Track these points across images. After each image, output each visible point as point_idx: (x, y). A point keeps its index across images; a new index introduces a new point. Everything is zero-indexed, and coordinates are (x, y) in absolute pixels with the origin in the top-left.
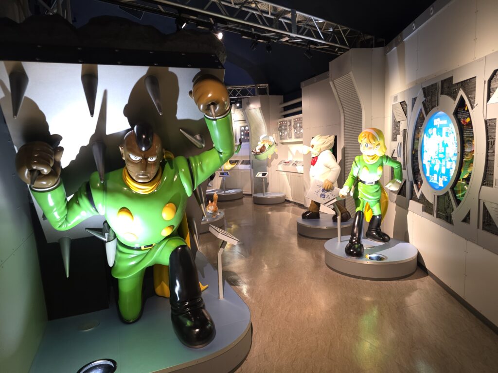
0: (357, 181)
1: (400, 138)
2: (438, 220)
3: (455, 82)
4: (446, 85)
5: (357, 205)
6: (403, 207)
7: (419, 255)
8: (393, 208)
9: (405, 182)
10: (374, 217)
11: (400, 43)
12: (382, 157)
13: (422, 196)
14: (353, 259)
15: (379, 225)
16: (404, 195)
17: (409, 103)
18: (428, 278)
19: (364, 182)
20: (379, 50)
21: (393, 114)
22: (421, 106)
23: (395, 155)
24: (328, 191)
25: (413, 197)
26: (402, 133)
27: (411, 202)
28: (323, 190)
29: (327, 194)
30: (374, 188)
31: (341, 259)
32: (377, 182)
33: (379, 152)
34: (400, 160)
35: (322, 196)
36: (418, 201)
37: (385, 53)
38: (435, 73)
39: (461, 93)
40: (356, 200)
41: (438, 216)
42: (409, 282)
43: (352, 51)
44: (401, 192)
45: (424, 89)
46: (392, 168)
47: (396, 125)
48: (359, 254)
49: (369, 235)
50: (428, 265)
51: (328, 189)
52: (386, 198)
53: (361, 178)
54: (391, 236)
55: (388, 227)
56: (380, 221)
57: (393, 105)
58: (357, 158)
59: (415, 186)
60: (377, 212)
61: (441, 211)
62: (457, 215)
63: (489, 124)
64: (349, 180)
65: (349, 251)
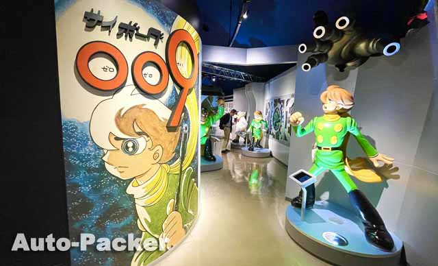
2: (276, 140)
3: (281, 100)
4: (279, 100)
5: (253, 135)
6: (268, 137)
7: (271, 152)
9: (268, 129)
10: (258, 140)
12: (261, 120)
13: (273, 133)
16: (268, 133)
17: (271, 103)
18: (273, 158)
19: (255, 128)
20: (263, 84)
21: (266, 106)
22: (274, 105)
24: (243, 131)
26: (268, 113)
28: (241, 131)
30: (258, 130)
32: (260, 128)
33: (260, 118)
36: (271, 135)
37: (265, 84)
38: (277, 96)
39: (282, 103)
43: (254, 83)
45: (275, 100)
47: (267, 110)
48: (253, 150)
49: (256, 146)
50: (273, 155)
52: (262, 134)
54: (263, 146)
55: (263, 144)
57: (266, 103)
58: (253, 120)
59: (271, 130)
61: (277, 137)
62: (280, 137)
63: (287, 112)
64: (250, 127)
65: (249, 150)
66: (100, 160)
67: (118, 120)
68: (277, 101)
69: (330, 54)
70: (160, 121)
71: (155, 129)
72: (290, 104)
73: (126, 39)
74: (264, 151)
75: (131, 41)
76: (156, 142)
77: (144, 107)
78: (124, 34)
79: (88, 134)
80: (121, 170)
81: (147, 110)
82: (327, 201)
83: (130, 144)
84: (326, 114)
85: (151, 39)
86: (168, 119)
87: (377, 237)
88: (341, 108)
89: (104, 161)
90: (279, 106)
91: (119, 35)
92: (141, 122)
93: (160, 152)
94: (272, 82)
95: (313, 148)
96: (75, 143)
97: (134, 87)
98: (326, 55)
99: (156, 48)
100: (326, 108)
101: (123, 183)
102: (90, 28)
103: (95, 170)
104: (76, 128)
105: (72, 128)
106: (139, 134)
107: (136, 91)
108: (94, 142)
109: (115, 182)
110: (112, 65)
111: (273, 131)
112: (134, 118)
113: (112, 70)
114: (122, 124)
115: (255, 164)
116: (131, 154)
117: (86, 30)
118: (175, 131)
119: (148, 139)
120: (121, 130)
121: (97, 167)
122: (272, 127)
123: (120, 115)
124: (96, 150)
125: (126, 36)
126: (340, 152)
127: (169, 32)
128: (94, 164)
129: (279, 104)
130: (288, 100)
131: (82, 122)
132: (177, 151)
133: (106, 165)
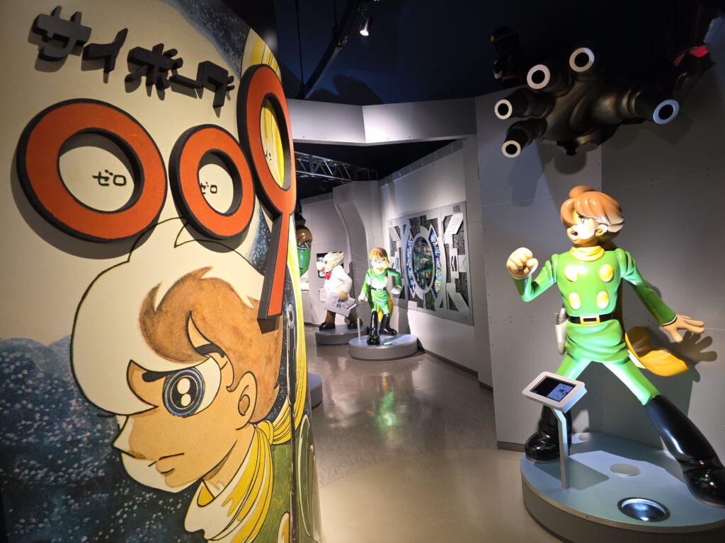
0: (370, 288)
1: (397, 254)
2: (428, 310)
3: (428, 219)
4: (423, 220)
5: (372, 307)
6: (404, 307)
7: (418, 340)
8: (396, 309)
9: (404, 288)
10: (384, 316)
11: (390, 181)
12: (386, 270)
13: (416, 296)
14: (374, 347)
15: (388, 322)
16: (404, 298)
17: (401, 228)
18: (425, 355)
19: (375, 289)
20: (374, 183)
21: (390, 235)
22: (410, 231)
23: (394, 268)
24: (343, 301)
25: (410, 298)
26: (398, 251)
27: (409, 302)
28: (339, 301)
29: (342, 304)
30: (382, 294)
31: (363, 349)
32: (385, 289)
33: (385, 265)
34: (399, 270)
35: (339, 306)
36: (413, 300)
37: (380, 186)
38: (416, 210)
39: (431, 226)
40: (371, 303)
41: (427, 308)
42: (413, 358)
43: (353, 184)
44: (402, 296)
45: (410, 220)
46: (394, 277)
47: (393, 244)
48: (377, 343)
50: (425, 346)
51: (343, 300)
52: (391, 301)
53: (373, 286)
54: (397, 330)
55: (395, 324)
56: (389, 319)
57: (390, 229)
58: (369, 271)
59: (411, 289)
60: (386, 311)
61: (428, 304)
62: (437, 304)
63: (446, 246)
64: (364, 290)
65: (370, 343)
66: (108, 450)
67: (148, 322)
68: (418, 224)
69: (551, 119)
70: (244, 305)
71: (236, 331)
72: (453, 227)
73: (149, 94)
74: (402, 340)
75: (162, 97)
76: (241, 364)
77: (208, 275)
78: (144, 79)
79: (69, 378)
80: (166, 464)
81: (215, 281)
82: (586, 431)
83: (183, 386)
84: (577, 246)
85: (206, 91)
86: (259, 298)
87: (712, 484)
88: (605, 231)
89: (119, 452)
90: (424, 233)
91: (131, 83)
92: (204, 319)
93: (251, 392)
94: (399, 179)
95: (558, 323)
96: (29, 415)
97: (179, 224)
98: (544, 122)
99: (218, 115)
100: (576, 234)
101: (174, 504)
102: (50, 61)
103: (96, 484)
104: (30, 366)
105: (18, 370)
106: (204, 351)
107: (186, 235)
108: (87, 400)
109: (152, 506)
110: (119, 167)
111: (418, 291)
112: (187, 309)
113: (120, 180)
114: (160, 330)
115: (385, 374)
116: (189, 412)
117: (38, 68)
118: (273, 329)
119: (222, 361)
120: (159, 350)
121: (101, 473)
122: (414, 282)
123: (152, 307)
124: (94, 425)
125: (149, 85)
126: (616, 323)
127: (239, 70)
128: (91, 467)
129: (423, 229)
130: (446, 219)
131: (46, 343)
132: (281, 380)
133: (127, 460)
